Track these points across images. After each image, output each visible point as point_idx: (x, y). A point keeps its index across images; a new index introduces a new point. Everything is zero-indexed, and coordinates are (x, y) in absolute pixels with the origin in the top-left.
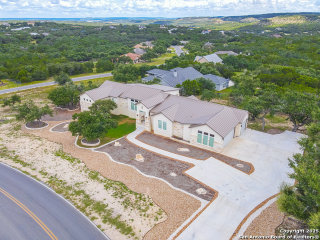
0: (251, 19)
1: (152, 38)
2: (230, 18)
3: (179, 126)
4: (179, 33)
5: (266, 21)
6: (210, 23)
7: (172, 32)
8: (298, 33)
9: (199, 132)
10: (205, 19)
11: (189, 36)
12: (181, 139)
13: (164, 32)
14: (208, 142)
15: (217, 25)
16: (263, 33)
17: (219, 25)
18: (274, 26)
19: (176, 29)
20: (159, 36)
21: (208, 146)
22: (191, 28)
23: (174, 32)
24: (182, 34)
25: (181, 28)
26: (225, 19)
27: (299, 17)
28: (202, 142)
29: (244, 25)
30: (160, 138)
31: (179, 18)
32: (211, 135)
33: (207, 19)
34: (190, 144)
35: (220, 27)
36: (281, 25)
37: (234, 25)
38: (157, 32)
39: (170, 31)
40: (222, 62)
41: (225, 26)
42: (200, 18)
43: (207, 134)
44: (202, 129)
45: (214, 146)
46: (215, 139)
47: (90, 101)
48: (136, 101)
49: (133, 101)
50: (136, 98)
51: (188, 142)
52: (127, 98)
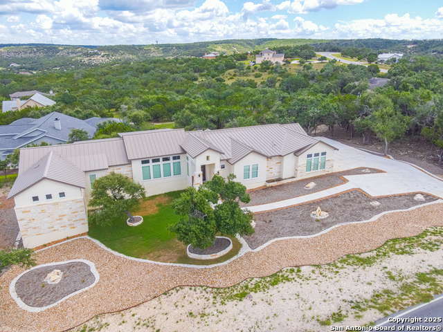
12: (279, 180)
14: (319, 165)
21: (319, 170)
28: (312, 168)
44: (312, 151)
45: (326, 167)
46: (328, 157)
47: (62, 195)
48: (154, 161)
49: (147, 162)
50: (155, 154)
51: (293, 178)
52: (130, 162)
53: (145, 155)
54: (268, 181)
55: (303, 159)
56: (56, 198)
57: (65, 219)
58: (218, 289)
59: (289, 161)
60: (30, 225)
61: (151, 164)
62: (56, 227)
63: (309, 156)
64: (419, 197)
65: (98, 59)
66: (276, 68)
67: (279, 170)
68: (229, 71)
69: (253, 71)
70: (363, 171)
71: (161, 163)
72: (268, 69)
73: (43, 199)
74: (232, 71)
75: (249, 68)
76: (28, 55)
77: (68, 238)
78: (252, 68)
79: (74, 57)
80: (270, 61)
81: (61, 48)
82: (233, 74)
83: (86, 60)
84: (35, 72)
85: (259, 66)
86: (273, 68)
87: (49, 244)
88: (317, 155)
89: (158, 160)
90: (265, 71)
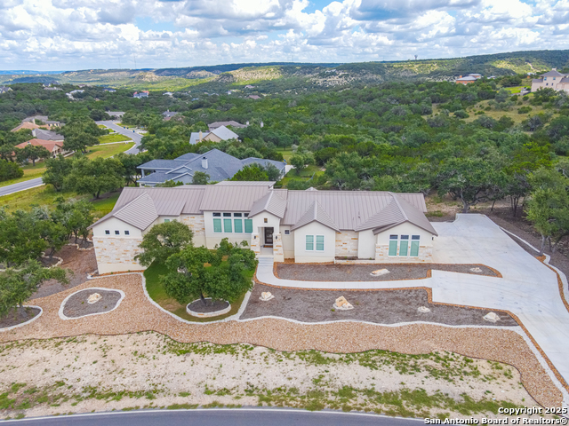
0: (203, 73)
1: (34, 109)
2: (166, 72)
3: (346, 237)
4: (91, 98)
5: (228, 76)
6: (135, 80)
7: (74, 96)
8: (279, 92)
9: (392, 237)
10: (121, 73)
11: (113, 103)
12: (355, 258)
13: (58, 97)
14: (409, 250)
15: (149, 83)
16: (229, 93)
17: (153, 83)
18: (242, 84)
19: (82, 91)
20: (49, 105)
21: (409, 256)
22: (110, 89)
23: (79, 97)
24: (97, 100)
25: (90, 88)
26: (159, 72)
27: (272, 70)
28: (398, 252)
29: (194, 83)
30: (315, 267)
31: (67, 72)
32: (414, 237)
33: (126, 74)
34: (376, 262)
35: (155, 86)
36: (252, 82)
37: (179, 82)
38: (43, 98)
39: (70, 95)
40: (239, 138)
41: (164, 85)
42: (110, 71)
43: (407, 237)
44: (398, 231)
45: (419, 254)
46: (421, 242)
47: (127, 233)
48: (225, 215)
49: (219, 215)
50: (227, 208)
51: (371, 259)
52: (201, 213)
53: (217, 208)
54: (337, 258)
55: (384, 238)
56: (122, 234)
57: (129, 254)
58: (175, 341)
59: (366, 239)
60: (103, 253)
61: (222, 217)
62: (122, 260)
63: (393, 237)
64: (492, 317)
65: (335, 81)
66: (558, 100)
67: (355, 248)
68: (481, 103)
69: (520, 104)
70: (472, 270)
71: (233, 218)
72: (546, 100)
73: (112, 233)
74: (485, 103)
75: (515, 99)
76: (264, 76)
77: (129, 271)
78: (520, 98)
79: (309, 78)
80: (551, 90)
81: (298, 68)
82: (486, 106)
83: (320, 81)
84: (265, 95)
85: (531, 96)
86: (553, 101)
87: (116, 273)
88: (405, 237)
89: (229, 215)
90: (540, 104)
